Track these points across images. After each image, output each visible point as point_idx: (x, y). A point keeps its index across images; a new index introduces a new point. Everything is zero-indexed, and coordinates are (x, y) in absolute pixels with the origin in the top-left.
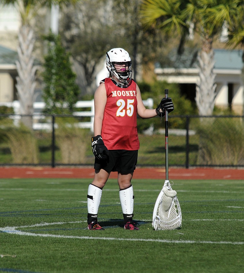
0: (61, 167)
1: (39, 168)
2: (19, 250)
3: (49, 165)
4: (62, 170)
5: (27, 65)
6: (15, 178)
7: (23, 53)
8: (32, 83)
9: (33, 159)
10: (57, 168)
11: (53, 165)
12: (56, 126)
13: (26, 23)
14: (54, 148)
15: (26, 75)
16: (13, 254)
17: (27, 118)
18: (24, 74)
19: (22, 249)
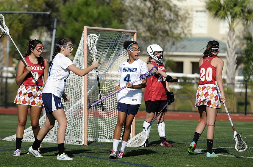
0: (250, 115)
1: (237, 115)
2: (199, 163)
3: (243, 113)
4: (250, 117)
5: (232, 54)
6: (221, 120)
7: (229, 47)
8: (234, 65)
9: (234, 110)
10: (248, 115)
11: (246, 114)
12: (248, 90)
13: (232, 30)
14: (247, 103)
15: (231, 60)
16: (195, 164)
17: (231, 85)
18: (230, 59)
19: (201, 162)
